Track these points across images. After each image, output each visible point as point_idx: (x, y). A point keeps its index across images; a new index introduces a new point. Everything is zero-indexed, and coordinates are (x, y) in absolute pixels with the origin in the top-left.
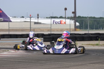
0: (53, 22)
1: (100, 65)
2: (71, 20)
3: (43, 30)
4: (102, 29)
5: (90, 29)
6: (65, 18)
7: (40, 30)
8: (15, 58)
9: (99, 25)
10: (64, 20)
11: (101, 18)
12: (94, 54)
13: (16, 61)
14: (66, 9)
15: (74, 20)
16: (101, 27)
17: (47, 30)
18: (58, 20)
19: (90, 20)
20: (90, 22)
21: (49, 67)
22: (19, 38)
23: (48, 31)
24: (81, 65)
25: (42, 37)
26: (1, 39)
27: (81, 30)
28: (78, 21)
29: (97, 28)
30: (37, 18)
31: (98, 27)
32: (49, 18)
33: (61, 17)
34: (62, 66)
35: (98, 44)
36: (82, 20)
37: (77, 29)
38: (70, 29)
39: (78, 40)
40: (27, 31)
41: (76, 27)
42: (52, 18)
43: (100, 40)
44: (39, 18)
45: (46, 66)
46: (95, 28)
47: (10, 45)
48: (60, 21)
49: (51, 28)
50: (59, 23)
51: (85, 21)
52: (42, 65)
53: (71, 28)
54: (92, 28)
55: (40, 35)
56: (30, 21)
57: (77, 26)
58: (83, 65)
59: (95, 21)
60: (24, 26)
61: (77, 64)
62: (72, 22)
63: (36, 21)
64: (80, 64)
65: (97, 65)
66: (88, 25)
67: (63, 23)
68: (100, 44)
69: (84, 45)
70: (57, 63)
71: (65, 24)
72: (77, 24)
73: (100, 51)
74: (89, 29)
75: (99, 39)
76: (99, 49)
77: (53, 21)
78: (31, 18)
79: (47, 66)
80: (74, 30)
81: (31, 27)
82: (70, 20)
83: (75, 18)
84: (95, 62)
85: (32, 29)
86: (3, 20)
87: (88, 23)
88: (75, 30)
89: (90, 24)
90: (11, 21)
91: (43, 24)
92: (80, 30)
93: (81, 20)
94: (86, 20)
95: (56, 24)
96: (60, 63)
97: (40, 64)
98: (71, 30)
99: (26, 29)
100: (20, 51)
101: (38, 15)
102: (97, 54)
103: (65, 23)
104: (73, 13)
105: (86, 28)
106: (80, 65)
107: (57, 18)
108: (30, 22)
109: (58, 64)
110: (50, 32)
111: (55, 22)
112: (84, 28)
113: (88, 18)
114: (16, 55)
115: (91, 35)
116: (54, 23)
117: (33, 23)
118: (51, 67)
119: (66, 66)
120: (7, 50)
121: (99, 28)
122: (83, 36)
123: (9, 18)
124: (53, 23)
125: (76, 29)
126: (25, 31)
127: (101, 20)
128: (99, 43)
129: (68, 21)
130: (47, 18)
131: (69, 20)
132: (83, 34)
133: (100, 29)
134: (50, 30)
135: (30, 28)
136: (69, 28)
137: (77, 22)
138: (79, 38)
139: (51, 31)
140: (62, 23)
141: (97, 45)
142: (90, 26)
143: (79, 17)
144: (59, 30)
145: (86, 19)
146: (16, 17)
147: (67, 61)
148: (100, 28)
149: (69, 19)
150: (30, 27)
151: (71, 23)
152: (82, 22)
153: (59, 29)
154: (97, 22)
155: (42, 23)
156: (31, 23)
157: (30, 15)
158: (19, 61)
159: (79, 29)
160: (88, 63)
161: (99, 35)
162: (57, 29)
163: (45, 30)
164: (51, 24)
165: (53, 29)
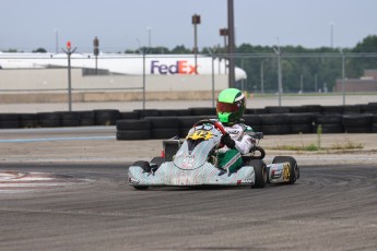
0: (153, 67)
1: (326, 223)
2: (216, 61)
3: (115, 97)
4: (330, 90)
5: (284, 91)
6: (195, 52)
7: (102, 97)
8: (17, 200)
9: (316, 76)
10: (189, 61)
11: (324, 50)
13: (20, 213)
14: (196, 20)
15: (229, 59)
16: (325, 85)
17: (129, 97)
18: (168, 61)
19: (286, 59)
20: (284, 65)
22: (29, 127)
23: (132, 101)
24: (255, 223)
27: (252, 95)
28: (242, 61)
29: (310, 89)
30: (92, 55)
31: (314, 83)
32: (137, 52)
33: (180, 50)
34: (187, 229)
35: (316, 145)
36: (257, 60)
38: (213, 92)
40: (56, 102)
41: (234, 85)
42: (148, 53)
43: (324, 132)
44: (101, 54)
45: (127, 229)
46: (302, 86)
48: (178, 63)
49: (144, 88)
50: (174, 69)
51: (265, 63)
52: (115, 227)
53: (216, 88)
54: (292, 88)
55: (105, 114)
56: (67, 64)
57: (240, 81)
58: (262, 223)
59: (303, 61)
60: (45, 83)
61: (242, 220)
62: (221, 66)
63: (91, 64)
66: (277, 76)
67: (188, 70)
68: (322, 146)
70: (169, 216)
71: (196, 73)
72: (240, 73)
73: (324, 172)
74: (281, 90)
75: (320, 128)
76: (319, 164)
77: (153, 62)
78: (72, 56)
79: (132, 228)
81: (73, 87)
82: (214, 58)
83: (232, 52)
84: (306, 211)
85: (76, 94)
87: (277, 69)
89: (283, 72)
91: (115, 74)
92: (249, 96)
93: (251, 59)
94: (270, 58)
95: (163, 76)
96: (179, 216)
97: (107, 221)
98: (216, 96)
99: (54, 95)
100: (31, 176)
101: (96, 43)
102: (312, 183)
103: (195, 70)
104: (223, 32)
105: (271, 87)
106: (250, 223)
107: (166, 51)
108: (69, 67)
109: (171, 220)
110: (142, 103)
111: (160, 68)
112: (262, 85)
113: (278, 53)
114: (17, 191)
116: (156, 70)
117: (80, 71)
119: (201, 227)
121: (316, 86)
122: (261, 115)
124: (152, 72)
126: (49, 102)
127: (326, 58)
128: (319, 142)
129: (205, 64)
130: (128, 52)
131: (210, 59)
132: (260, 111)
133: (323, 91)
134: (141, 97)
135: (70, 89)
136: (210, 88)
137: (240, 67)
139: (144, 100)
140: (184, 69)
141: (312, 149)
142: (284, 79)
143: (246, 48)
144: (175, 97)
145: (272, 55)
146: (15, 51)
148: (321, 87)
149: (209, 56)
150: (67, 87)
151: (216, 72)
152: (255, 64)
153: (171, 92)
154: (310, 67)
155: (112, 70)
156: (72, 70)
157: (69, 44)
158: (30, 210)
160: (280, 216)
161: (317, 114)
162: (164, 92)
163: (122, 98)
164: (144, 75)
165: (150, 93)
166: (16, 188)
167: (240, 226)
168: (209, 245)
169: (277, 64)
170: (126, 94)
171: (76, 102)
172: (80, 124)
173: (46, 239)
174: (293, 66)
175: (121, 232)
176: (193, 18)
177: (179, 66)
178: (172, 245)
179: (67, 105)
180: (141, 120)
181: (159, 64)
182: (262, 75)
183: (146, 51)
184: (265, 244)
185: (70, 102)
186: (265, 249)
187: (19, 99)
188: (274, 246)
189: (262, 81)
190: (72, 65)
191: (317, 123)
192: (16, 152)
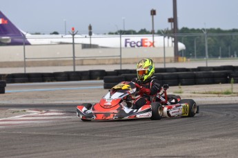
0: (126, 42)
1: (237, 140)
2: (166, 38)
3: (102, 62)
5: (210, 57)
6: (153, 33)
7: (95, 62)
8: (42, 127)
9: (229, 48)
10: (149, 38)
11: (234, 31)
12: (222, 116)
13: (44, 135)
14: (153, 13)
15: (174, 37)
16: (235, 52)
17: (111, 62)
18: (136, 39)
19: (210, 36)
20: (209, 41)
21: (119, 147)
22: (49, 81)
23: (113, 64)
24: (192, 140)
25: (101, 79)
26: (7, 85)
27: (189, 60)
28: (183, 39)
29: (225, 55)
30: (88, 36)
31: (228, 52)
32: (116, 33)
33: (143, 32)
34: (149, 144)
35: (230, 91)
36: (192, 37)
37: (180, 59)
38: (165, 58)
39: (184, 82)
40: (65, 65)
41: (178, 54)
43: (235, 82)
44: (93, 34)
45: (112, 144)
46: (220, 54)
47: (28, 98)
48: (142, 40)
49: (121, 56)
50: (139, 44)
51: (197, 40)
52: (104, 144)
53: (166, 56)
54: (214, 55)
55: (97, 73)
56: (72, 42)
57: (181, 51)
58: (197, 140)
59: (221, 38)
60: (58, 53)
61: (184, 138)
62: (169, 42)
63: (87, 41)
64: (190, 138)
65: (229, 139)
66: (204, 47)
67: (148, 44)
68: (234, 91)
69: (198, 93)
70: (138, 137)
71: (154, 46)
72: (181, 46)
74: (207, 56)
75: (232, 80)
76: (231, 102)
77: (126, 40)
78: (75, 36)
79: (116, 144)
80: (173, 60)
81: (76, 56)
83: (175, 33)
84: (225, 133)
85: (78, 60)
86: (10, 41)
87: (205, 43)
88: (176, 60)
89: (208, 45)
90: (28, 44)
91: (102, 47)
92: (187, 61)
93: (188, 37)
94: (200, 36)
95: (133, 48)
96: (144, 137)
98: (167, 60)
99: (64, 61)
100: (51, 112)
101: (90, 28)
102: (228, 115)
103: (153, 44)
104: (170, 20)
105: (201, 55)
106: (190, 140)
107: (134, 33)
108: (73, 44)
109: (139, 139)
110: (119, 66)
111: (131, 43)
112: (195, 54)
113: (205, 33)
114: (42, 122)
115: (213, 72)
116: (128, 45)
117: (80, 46)
118: (124, 147)
119: (158, 143)
120: (23, 110)
121: (229, 54)
122: (195, 72)
123: (24, 37)
124: (126, 46)
125: (178, 59)
126: (61, 65)
127: (235, 36)
128: (232, 89)
129: (159, 40)
130: (110, 33)
131: (163, 37)
132: (194, 70)
133: (234, 56)
134: (119, 61)
135: (74, 57)
136: (162, 56)
137: (181, 42)
138: (186, 77)
139: (121, 64)
140: (146, 44)
141: (227, 93)
142: (209, 49)
143: (185, 30)
145: (201, 34)
146: (39, 34)
147: (160, 132)
148: (232, 54)
149: (162, 35)
150: (72, 56)
151: (166, 45)
152: (191, 40)
153: (138, 58)
154: (225, 41)
155: (100, 45)
156: (75, 45)
157: (73, 29)
158: (50, 134)
159: (185, 59)
160: (208, 136)
161: (231, 71)
162: (134, 59)
163: (107, 62)
164: (121, 48)
165: (124, 59)
166: (41, 120)
167: (183, 142)
168: (163, 155)
169: (204, 40)
170: (109, 60)
171: (78, 65)
172: (81, 79)
173: (61, 152)
174: (215, 41)
175: (108, 147)
176: (151, 11)
177: (142, 42)
178: (140, 155)
179: (72, 67)
180: (119, 76)
181: (130, 41)
182: (195, 47)
183: (122, 33)
184: (199, 153)
185: (74, 65)
186: (199, 157)
187: (42, 64)
188: (204, 155)
189: (195, 51)
190: (75, 42)
191: (231, 77)
192: (41, 97)
